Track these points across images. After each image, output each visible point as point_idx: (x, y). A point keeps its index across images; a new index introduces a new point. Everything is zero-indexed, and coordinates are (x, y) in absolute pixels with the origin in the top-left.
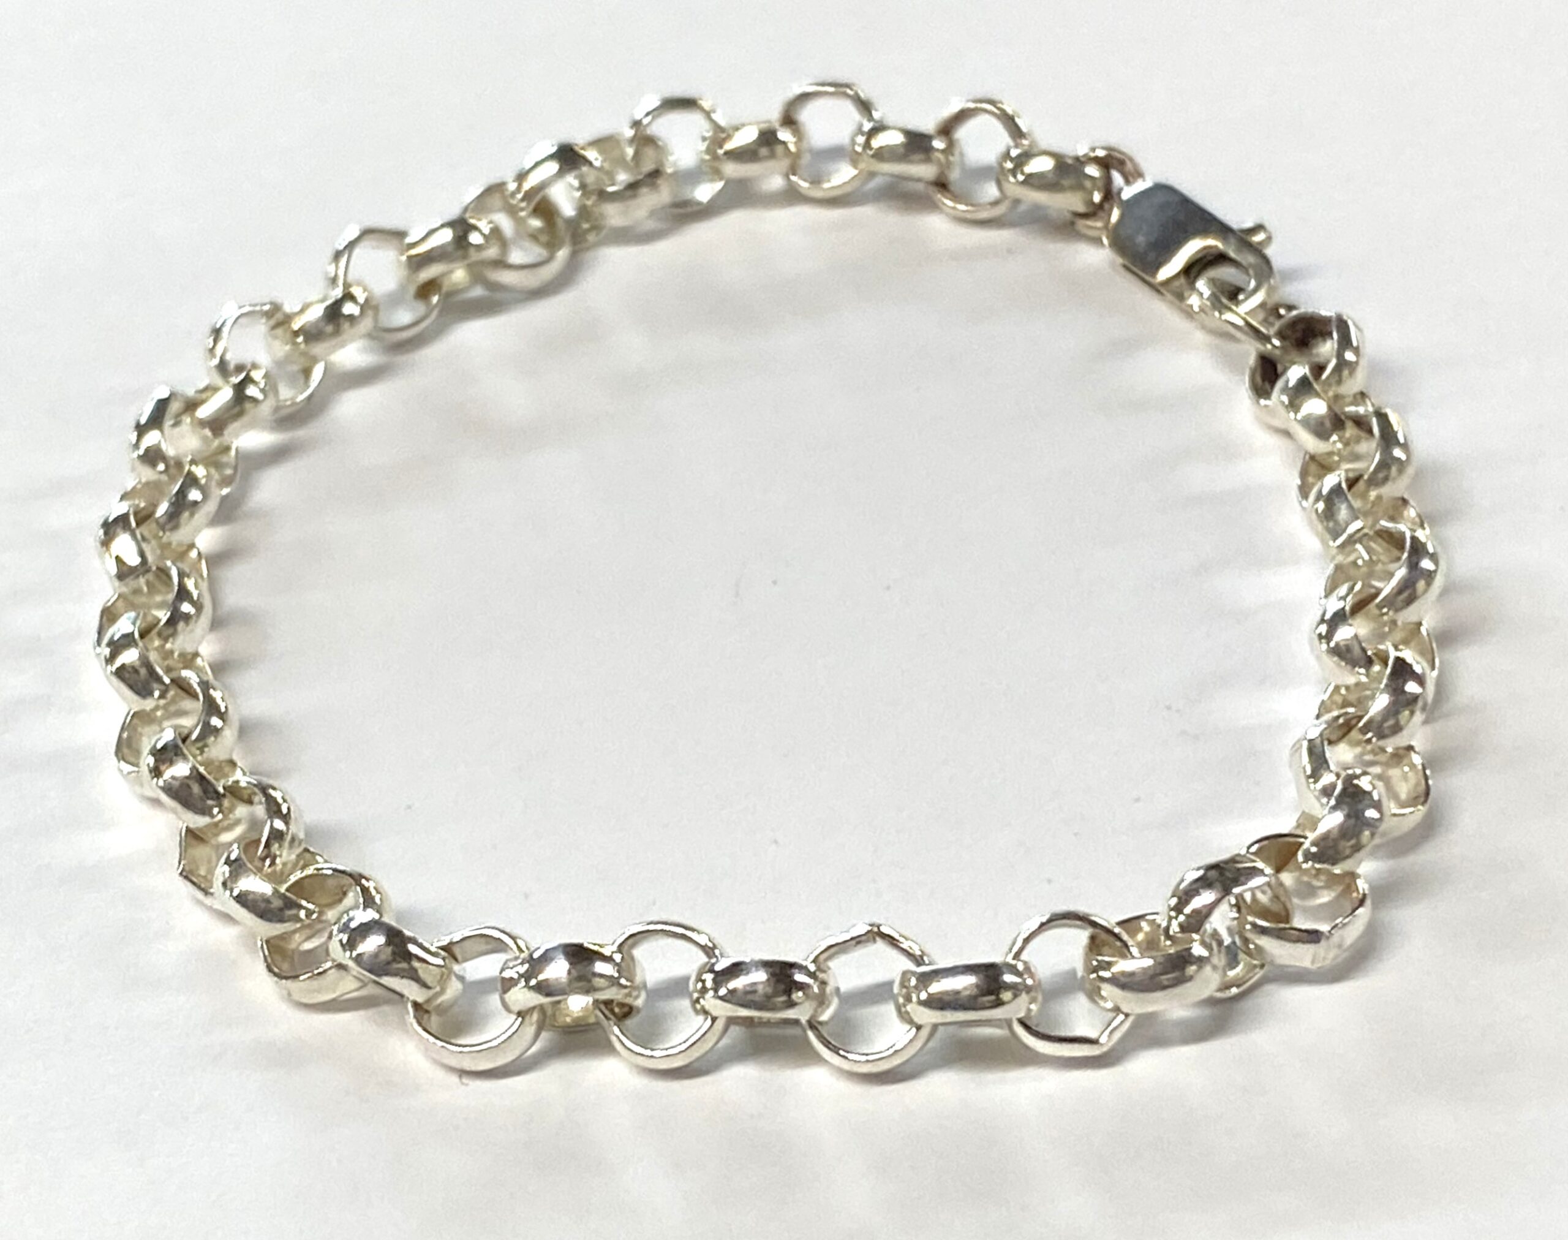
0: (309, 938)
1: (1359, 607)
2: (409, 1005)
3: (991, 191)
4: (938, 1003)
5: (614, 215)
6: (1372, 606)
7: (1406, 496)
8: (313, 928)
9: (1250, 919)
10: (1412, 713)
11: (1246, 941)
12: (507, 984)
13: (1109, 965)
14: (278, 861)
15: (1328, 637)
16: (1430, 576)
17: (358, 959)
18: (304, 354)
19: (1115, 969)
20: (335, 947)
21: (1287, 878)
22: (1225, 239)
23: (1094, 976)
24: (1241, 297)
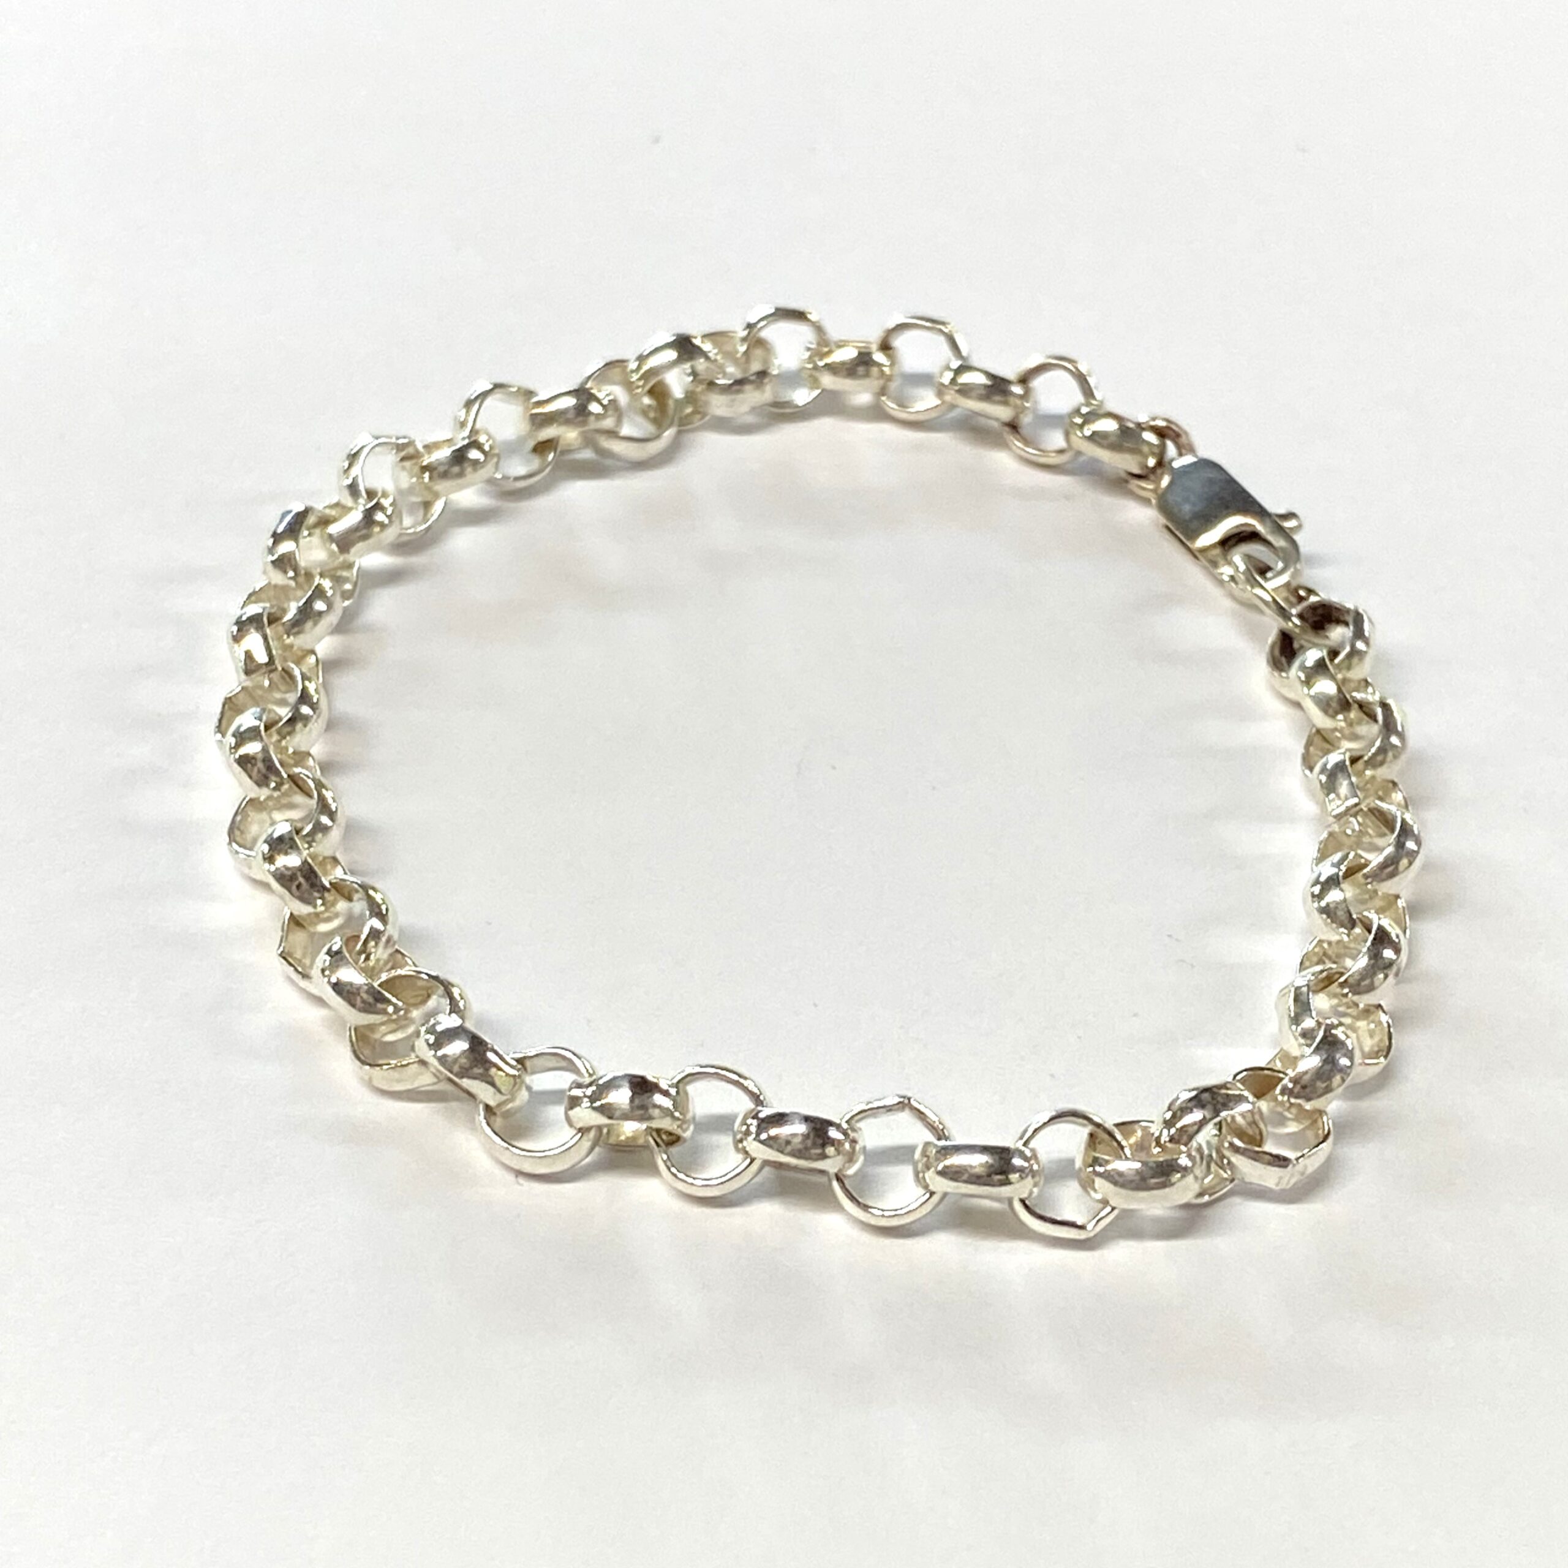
0: (391, 1032)
1: (1350, 873)
2: (481, 1107)
3: (1056, 439)
4: (953, 1174)
5: (718, 405)
6: (1359, 875)
7: (1396, 780)
8: (401, 1022)
9: (1229, 1138)
10: (1386, 977)
11: (1223, 1157)
12: (574, 1102)
13: (1107, 1162)
14: (372, 957)
15: (1319, 897)
16: (1412, 855)
17: (443, 1060)
18: (428, 488)
19: (1109, 1167)
20: (421, 1045)
21: (1264, 1105)
22: (1262, 522)
23: (1091, 1169)
24: (1269, 575)
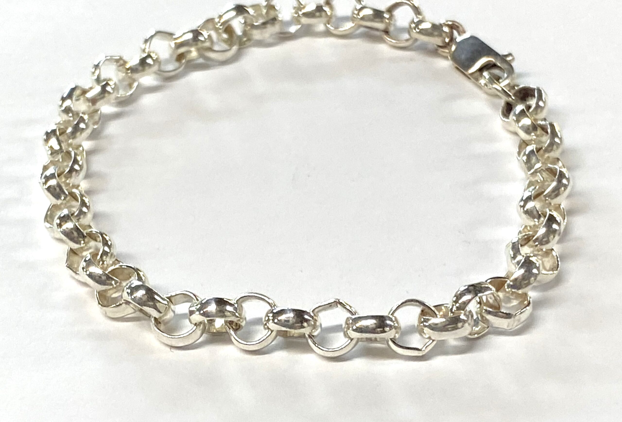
0: (115, 292)
1: (537, 196)
2: (153, 319)
3: (406, 36)
4: (360, 330)
5: (257, 35)
6: (542, 196)
7: (559, 158)
8: (119, 288)
9: (485, 308)
10: (554, 237)
11: (482, 317)
12: (192, 313)
13: (428, 320)
14: (105, 263)
15: (523, 207)
16: (566, 186)
17: (134, 299)
18: (130, 77)
19: (430, 322)
20: (125, 296)
21: (501, 294)
22: (496, 59)
23: (422, 324)
24: (501, 81)
